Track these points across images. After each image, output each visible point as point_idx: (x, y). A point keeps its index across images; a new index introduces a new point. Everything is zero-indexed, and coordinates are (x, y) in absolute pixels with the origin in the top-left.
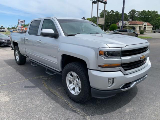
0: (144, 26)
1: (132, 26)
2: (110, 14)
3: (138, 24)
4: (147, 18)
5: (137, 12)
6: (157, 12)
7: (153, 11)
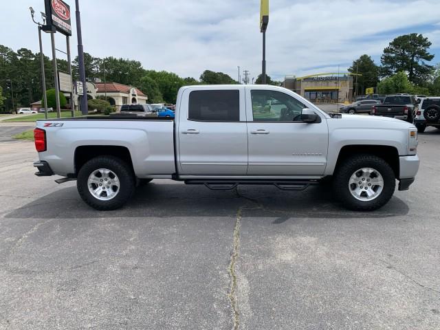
0: (131, 97)
1: (108, 94)
2: (19, 58)
3: (119, 92)
4: (121, 75)
5: (96, 59)
6: (139, 64)
7: (130, 60)
